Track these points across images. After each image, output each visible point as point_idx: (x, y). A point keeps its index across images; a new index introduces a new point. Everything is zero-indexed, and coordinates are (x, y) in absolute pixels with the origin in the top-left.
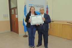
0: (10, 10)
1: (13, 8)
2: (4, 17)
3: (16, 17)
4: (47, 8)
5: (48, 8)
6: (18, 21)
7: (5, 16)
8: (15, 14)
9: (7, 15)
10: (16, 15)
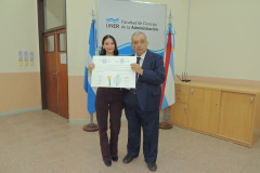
0: (43, 35)
1: (52, 32)
2: (20, 60)
3: (63, 61)
4: (170, 34)
5: (173, 32)
6: (69, 74)
7: (24, 57)
8: (59, 51)
9: (32, 54)
10: (62, 56)
